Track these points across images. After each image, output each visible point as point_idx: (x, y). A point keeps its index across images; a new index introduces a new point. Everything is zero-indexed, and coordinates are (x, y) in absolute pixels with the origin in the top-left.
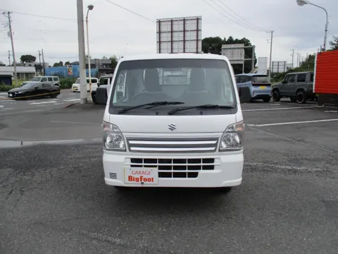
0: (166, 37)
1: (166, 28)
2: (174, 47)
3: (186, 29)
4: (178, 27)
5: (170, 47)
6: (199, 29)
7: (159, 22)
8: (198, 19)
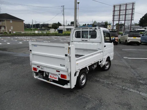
0: (117, 13)
1: (117, 8)
2: (120, 18)
3: (127, 8)
4: (123, 8)
5: (118, 17)
6: (134, 8)
7: (114, 6)
8: (133, 4)
